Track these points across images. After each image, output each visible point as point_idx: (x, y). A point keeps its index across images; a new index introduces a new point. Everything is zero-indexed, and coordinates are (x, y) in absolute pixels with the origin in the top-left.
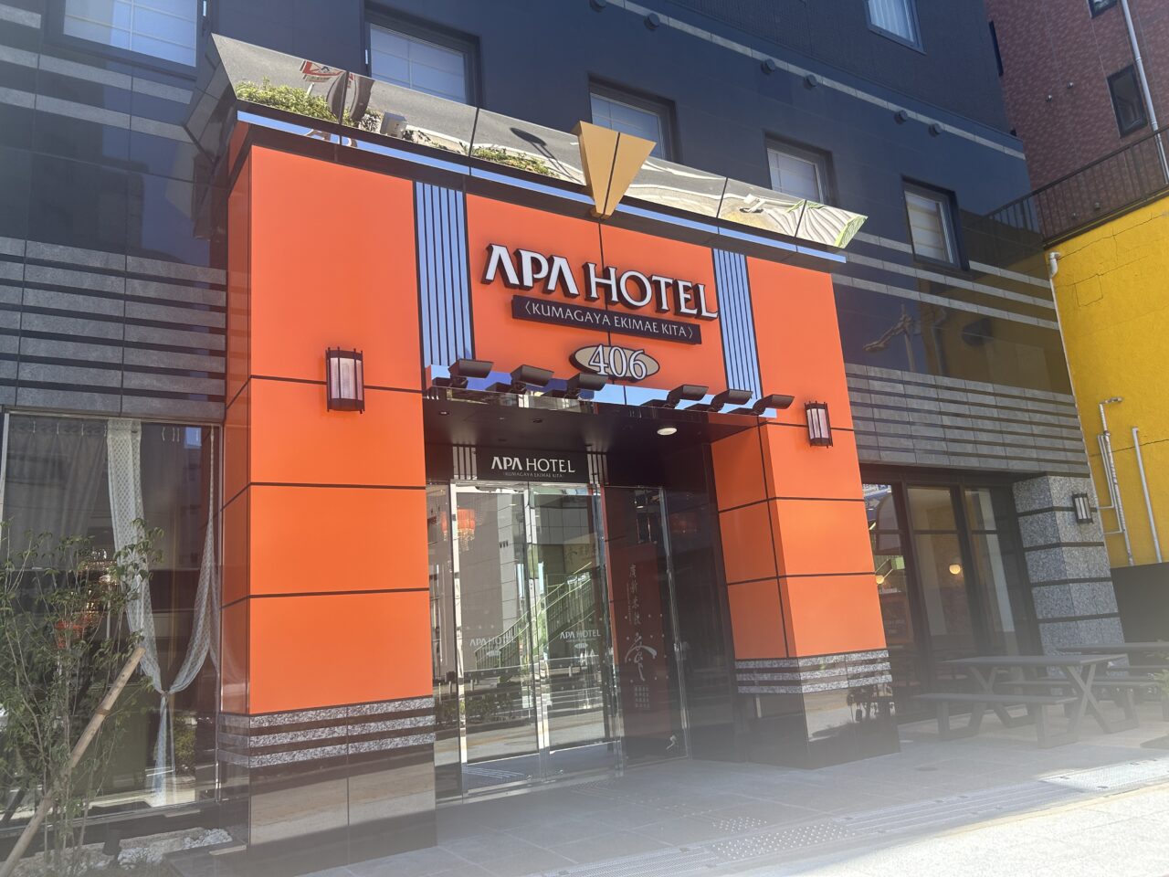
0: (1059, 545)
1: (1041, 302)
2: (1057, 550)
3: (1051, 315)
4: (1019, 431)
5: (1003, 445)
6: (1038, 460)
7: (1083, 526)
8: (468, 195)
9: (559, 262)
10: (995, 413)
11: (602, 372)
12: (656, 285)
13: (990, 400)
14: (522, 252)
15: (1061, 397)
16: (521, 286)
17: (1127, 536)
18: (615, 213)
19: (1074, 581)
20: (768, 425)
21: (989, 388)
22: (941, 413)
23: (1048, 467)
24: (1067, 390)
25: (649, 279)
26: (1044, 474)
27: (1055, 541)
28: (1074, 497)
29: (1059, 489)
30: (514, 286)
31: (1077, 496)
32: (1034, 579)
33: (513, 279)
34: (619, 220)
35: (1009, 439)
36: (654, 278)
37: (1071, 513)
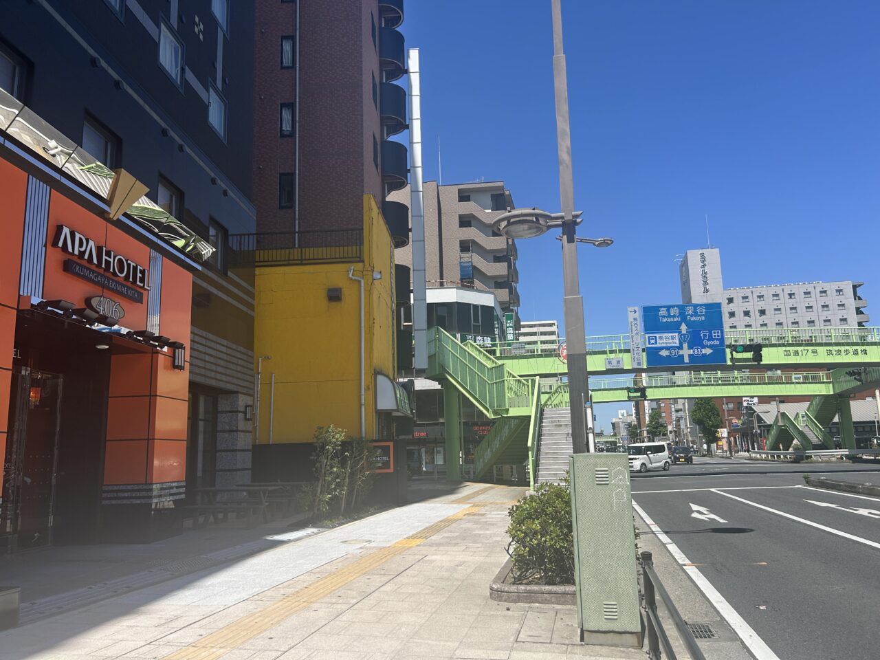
0: (236, 431)
1: (250, 300)
2: (235, 433)
3: (252, 307)
4: (233, 368)
5: (226, 375)
6: (237, 385)
7: (247, 422)
8: (52, 190)
9: (91, 243)
10: (225, 357)
11: (101, 313)
12: (129, 265)
13: (224, 349)
14: (76, 233)
15: (250, 353)
16: (73, 254)
17: (258, 429)
18: (118, 219)
19: (239, 450)
20: (159, 355)
21: (225, 343)
22: (205, 353)
23: (240, 389)
24: (252, 350)
25: (127, 261)
26: (237, 392)
27: (235, 428)
28: (246, 406)
29: (242, 400)
30: (69, 253)
31: (248, 406)
32: (219, 448)
33: (70, 250)
34: (119, 224)
35: (228, 372)
36: (129, 262)
37: (243, 415)
